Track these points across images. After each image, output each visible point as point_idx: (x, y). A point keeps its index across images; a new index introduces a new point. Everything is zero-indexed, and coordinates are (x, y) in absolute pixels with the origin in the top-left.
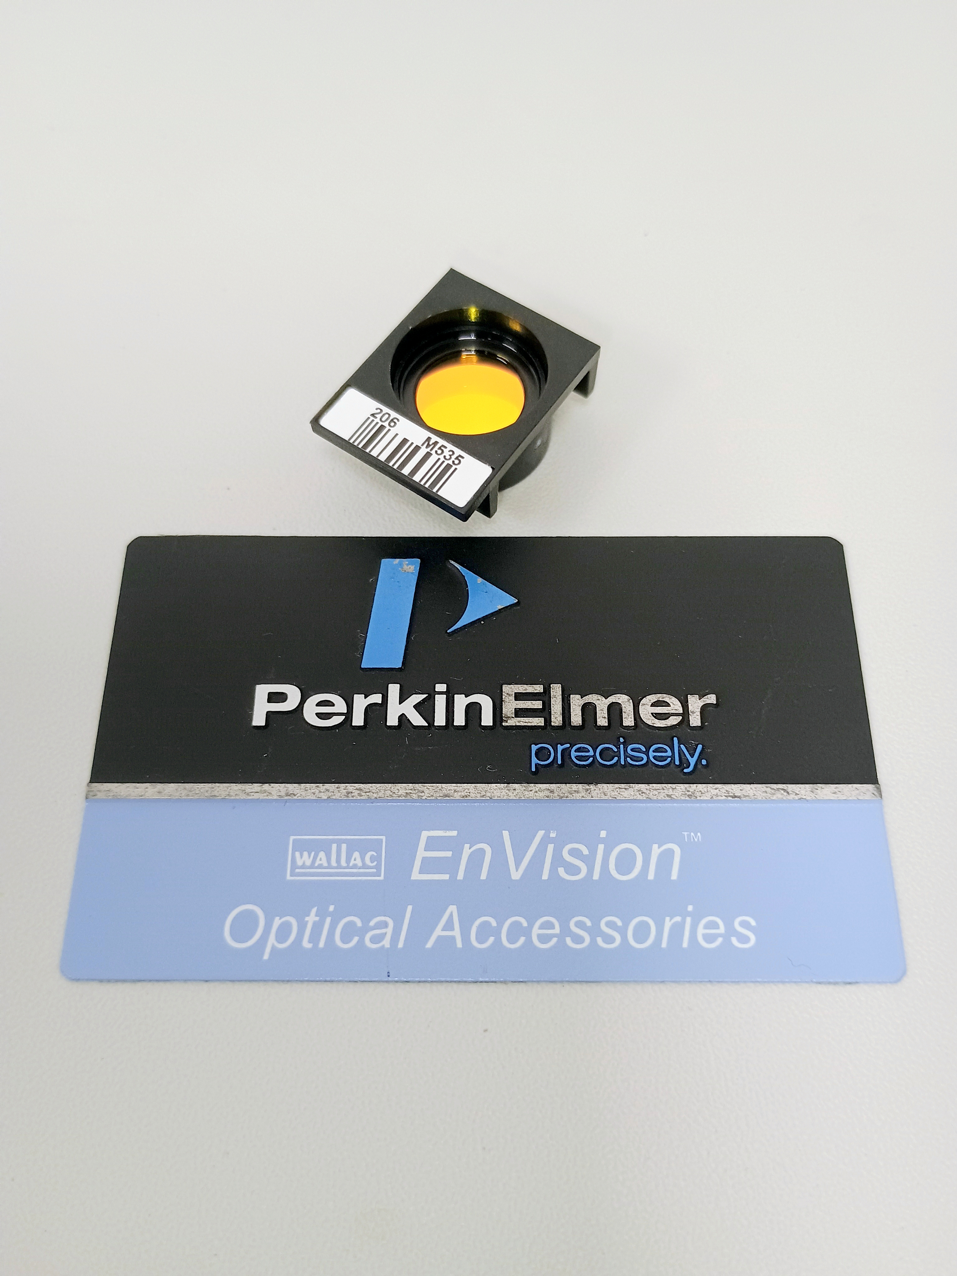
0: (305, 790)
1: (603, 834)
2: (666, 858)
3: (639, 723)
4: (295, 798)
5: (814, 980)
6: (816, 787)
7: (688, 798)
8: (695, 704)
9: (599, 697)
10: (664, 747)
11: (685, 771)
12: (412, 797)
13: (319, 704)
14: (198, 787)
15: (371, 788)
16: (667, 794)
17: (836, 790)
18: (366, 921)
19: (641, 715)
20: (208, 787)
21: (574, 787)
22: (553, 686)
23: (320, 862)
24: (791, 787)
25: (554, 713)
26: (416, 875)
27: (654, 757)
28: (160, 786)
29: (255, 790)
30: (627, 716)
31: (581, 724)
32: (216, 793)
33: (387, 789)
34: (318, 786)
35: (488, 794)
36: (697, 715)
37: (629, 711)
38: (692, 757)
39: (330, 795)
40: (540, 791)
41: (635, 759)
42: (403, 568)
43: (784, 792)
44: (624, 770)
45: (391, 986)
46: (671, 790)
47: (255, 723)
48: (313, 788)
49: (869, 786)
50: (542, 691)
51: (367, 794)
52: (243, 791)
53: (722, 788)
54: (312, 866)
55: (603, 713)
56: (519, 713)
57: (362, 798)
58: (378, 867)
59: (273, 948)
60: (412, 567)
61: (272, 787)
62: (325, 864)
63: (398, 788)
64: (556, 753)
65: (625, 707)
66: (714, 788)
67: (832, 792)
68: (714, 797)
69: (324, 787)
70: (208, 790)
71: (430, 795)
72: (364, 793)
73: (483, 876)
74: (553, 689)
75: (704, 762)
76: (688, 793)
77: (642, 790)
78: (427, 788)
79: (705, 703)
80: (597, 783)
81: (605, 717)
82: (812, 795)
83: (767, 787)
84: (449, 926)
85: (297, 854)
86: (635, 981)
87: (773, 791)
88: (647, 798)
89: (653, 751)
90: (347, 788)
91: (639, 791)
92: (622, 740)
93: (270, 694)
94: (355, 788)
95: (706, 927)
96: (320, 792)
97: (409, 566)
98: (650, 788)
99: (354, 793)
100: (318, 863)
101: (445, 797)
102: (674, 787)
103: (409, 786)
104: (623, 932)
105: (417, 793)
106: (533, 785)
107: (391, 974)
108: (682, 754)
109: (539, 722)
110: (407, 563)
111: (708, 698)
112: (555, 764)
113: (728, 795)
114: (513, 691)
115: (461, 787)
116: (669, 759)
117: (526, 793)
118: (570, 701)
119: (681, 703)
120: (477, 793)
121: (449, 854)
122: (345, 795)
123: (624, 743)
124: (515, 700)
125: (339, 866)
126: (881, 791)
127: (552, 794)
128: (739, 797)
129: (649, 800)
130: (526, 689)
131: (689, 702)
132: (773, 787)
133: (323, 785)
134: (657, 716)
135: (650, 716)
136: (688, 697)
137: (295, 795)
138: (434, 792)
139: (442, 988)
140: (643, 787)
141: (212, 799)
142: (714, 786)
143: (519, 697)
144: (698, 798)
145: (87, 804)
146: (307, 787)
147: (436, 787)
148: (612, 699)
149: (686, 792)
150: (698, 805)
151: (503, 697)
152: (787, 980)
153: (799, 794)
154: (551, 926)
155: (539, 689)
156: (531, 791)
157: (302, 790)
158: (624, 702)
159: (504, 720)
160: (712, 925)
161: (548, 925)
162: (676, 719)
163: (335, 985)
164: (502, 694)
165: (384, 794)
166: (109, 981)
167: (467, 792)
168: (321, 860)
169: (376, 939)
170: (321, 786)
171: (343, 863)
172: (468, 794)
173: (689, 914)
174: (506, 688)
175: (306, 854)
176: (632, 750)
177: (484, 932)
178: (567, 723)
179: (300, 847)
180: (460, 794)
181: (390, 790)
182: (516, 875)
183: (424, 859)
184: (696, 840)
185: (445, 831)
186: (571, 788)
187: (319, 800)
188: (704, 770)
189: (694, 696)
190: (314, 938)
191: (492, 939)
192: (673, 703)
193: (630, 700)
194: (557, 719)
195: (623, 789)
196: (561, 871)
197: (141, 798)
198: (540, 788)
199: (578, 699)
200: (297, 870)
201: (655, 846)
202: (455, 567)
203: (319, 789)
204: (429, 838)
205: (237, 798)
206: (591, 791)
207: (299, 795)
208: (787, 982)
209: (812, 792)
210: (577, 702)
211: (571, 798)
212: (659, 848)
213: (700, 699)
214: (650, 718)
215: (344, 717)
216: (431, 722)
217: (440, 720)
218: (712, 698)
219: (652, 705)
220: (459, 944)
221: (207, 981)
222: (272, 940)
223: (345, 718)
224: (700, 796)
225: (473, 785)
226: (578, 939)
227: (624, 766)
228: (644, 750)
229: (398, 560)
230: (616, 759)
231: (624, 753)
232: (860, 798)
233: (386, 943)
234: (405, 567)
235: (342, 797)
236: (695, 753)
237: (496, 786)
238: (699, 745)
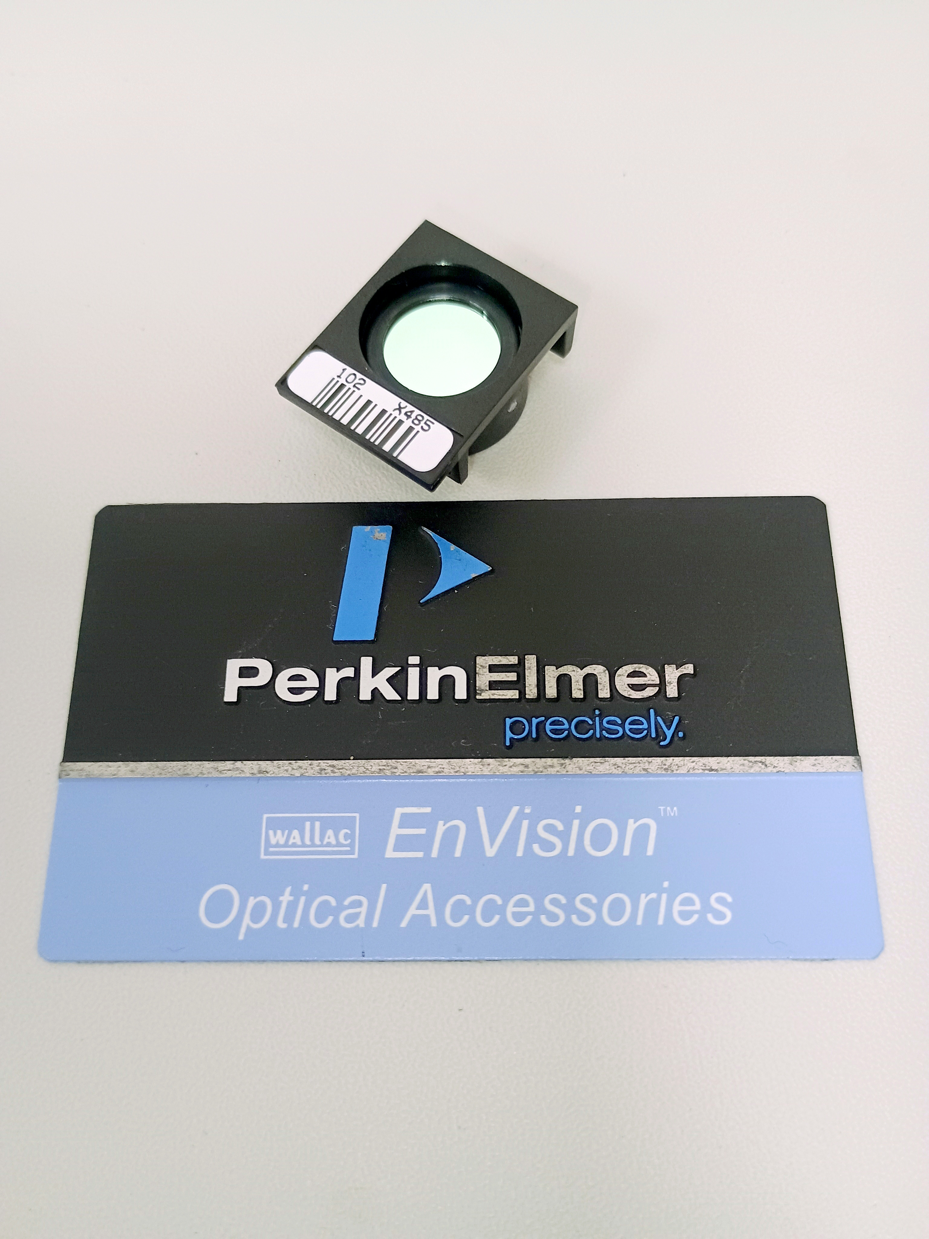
0: (278, 767)
1: (578, 809)
2: (642, 833)
3: (615, 694)
4: (268, 775)
5: (791, 957)
6: (795, 760)
7: (664, 772)
8: (672, 674)
9: (575, 668)
10: (641, 720)
11: (662, 743)
12: (386, 773)
13: (291, 679)
14: (170, 765)
15: (344, 765)
16: (643, 768)
17: (816, 762)
18: (340, 901)
19: (616, 686)
20: (181, 766)
21: (549, 761)
22: (527, 657)
23: (294, 841)
24: (769, 760)
25: (529, 686)
26: (390, 853)
27: (630, 730)
28: (132, 765)
29: (227, 768)
30: (603, 688)
31: (556, 697)
32: (188, 771)
33: (360, 765)
34: (290, 763)
35: (463, 770)
36: (674, 686)
37: (605, 682)
38: (669, 730)
39: (303, 772)
40: (514, 766)
41: (611, 732)
42: (374, 536)
43: (762, 765)
44: (599, 743)
45: (366, 966)
46: (647, 764)
47: (226, 699)
48: (286, 765)
49: (849, 758)
50: (517, 663)
51: (341, 771)
52: (215, 769)
53: (699, 762)
54: (286, 845)
55: (579, 685)
56: (493, 685)
57: (335, 775)
58: (352, 845)
59: (249, 928)
60: (384, 535)
61: (245, 765)
62: (299, 843)
63: (372, 764)
64: (530, 727)
65: (601, 678)
66: (691, 761)
67: (812, 764)
68: (691, 770)
69: (297, 764)
70: (181, 769)
71: (403, 771)
72: (338, 770)
73: (458, 854)
74: (527, 660)
75: (681, 734)
76: (665, 767)
77: (617, 764)
78: (401, 764)
79: (682, 673)
80: (572, 757)
81: (580, 689)
82: (791, 768)
83: (745, 760)
84: (423, 905)
85: (271, 833)
86: (611, 959)
87: (751, 764)
88: (623, 772)
89: (630, 724)
90: (320, 765)
91: (615, 765)
92: (597, 712)
93: (241, 669)
94: (328, 765)
95: (682, 903)
96: (293, 769)
97: (382, 533)
98: (626, 762)
99: (327, 770)
100: (291, 841)
101: (418, 773)
102: (650, 761)
103: (382, 762)
104: (598, 908)
105: (390, 770)
106: (507, 760)
107: (366, 954)
108: (658, 726)
109: (513, 694)
110: (379, 530)
111: (685, 668)
112: (529, 738)
113: (704, 768)
114: (487, 663)
115: (435, 762)
116: (646, 731)
117: (501, 768)
118: (545, 672)
119: (658, 674)
120: (450, 768)
121: (423, 831)
122: (318, 772)
123: (600, 715)
124: (490, 672)
125: (313, 845)
126: (861, 763)
127: (526, 769)
128: (716, 770)
129: (625, 774)
130: (500, 661)
131: (666, 672)
132: (750, 760)
133: (295, 763)
134: (633, 687)
135: (626, 687)
136: (665, 667)
137: (267, 772)
138: (408, 768)
139: (417, 967)
140: (619, 761)
141: (185, 777)
142: (690, 759)
143: (493, 669)
144: (675, 772)
145: (61, 783)
146: (280, 765)
147: (410, 763)
148: (588, 670)
149: (663, 766)
150: (674, 779)
151: (477, 669)
152: (763, 957)
153: (777, 767)
154: (525, 903)
155: (513, 660)
156: (505, 766)
157: (275, 768)
158: (599, 673)
159: (478, 693)
160: (688, 902)
161: (523, 903)
162: (652, 690)
163: (310, 964)
164: (476, 667)
165: (357, 770)
166: (86, 962)
167: (440, 768)
168: (294, 838)
169: (351, 919)
170: (294, 763)
171: (317, 841)
172: (442, 770)
173: (664, 890)
174: (480, 660)
175: (279, 832)
176: (608, 722)
177: (459, 910)
178: (542, 694)
179: (273, 825)
180: (433, 769)
181: (363, 767)
182: (490, 852)
183: (398, 837)
184: (672, 814)
185: (419, 808)
186: (546, 763)
187: (292, 778)
188: (681, 743)
189: (671, 666)
190: (289, 918)
191: (466, 917)
192: (649, 674)
193: (605, 670)
194: (531, 692)
195: (598, 763)
196: (536, 848)
197: (114, 777)
198: (515, 763)
199: (553, 671)
200: (271, 849)
201: (631, 821)
202: (429, 534)
203: (292, 766)
204: (403, 815)
205: (210, 776)
206: (566, 766)
207: (271, 772)
208: (763, 959)
209: (791, 764)
210: (551, 673)
211: (546, 773)
212: (635, 822)
213: (677, 669)
214: (626, 689)
215: (316, 692)
216: (404, 696)
217: (413, 694)
218: (690, 668)
219: (628, 676)
220: (434, 923)
221: (183, 962)
222: (247, 920)
223: (318, 692)
224: (677, 770)
225: (447, 760)
226: (553, 917)
227: (599, 739)
228: (620, 722)
229: (370, 527)
230: (591, 731)
231: (600, 726)
232: (840, 770)
233: (361, 922)
234: (377, 535)
235: (315, 774)
236: (672, 725)
237: (470, 761)
238: (676, 717)
